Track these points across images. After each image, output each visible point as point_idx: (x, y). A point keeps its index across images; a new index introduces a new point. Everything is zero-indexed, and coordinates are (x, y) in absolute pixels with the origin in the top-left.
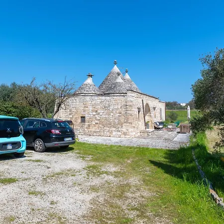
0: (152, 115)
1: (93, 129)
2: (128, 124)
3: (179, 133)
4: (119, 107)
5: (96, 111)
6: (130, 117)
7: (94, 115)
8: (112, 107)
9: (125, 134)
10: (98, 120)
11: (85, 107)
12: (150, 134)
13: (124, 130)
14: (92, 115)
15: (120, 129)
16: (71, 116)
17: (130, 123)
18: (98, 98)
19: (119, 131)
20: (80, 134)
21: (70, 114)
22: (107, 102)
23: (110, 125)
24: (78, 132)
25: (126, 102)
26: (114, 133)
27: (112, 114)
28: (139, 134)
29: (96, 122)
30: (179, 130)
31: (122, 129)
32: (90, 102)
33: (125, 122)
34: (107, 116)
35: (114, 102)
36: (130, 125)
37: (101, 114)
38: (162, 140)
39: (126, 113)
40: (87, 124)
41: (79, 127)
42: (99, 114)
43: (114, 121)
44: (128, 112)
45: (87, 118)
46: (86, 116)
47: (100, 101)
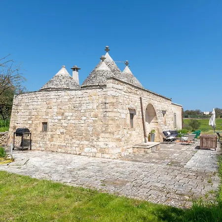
0: (159, 121)
1: (57, 142)
2: (107, 135)
3: (198, 148)
4: (95, 107)
5: (63, 114)
6: (110, 122)
7: (60, 120)
8: (84, 108)
9: (102, 151)
10: (65, 127)
11: (48, 108)
12: (149, 151)
13: (101, 144)
14: (56, 121)
15: (95, 143)
16: (30, 122)
17: (110, 133)
18: (66, 94)
19: (94, 147)
20: (41, 149)
21: (29, 119)
22: (78, 99)
23: (81, 136)
24: (38, 146)
25: (105, 98)
26: (86, 150)
27: (84, 118)
28: (131, 150)
29: (62, 130)
30: (198, 143)
31: (98, 143)
32: (55, 100)
33: (103, 132)
34: (77, 122)
35: (87, 98)
36: (111, 136)
37: (69, 118)
38: (164, 165)
39: (104, 116)
40: (49, 133)
41: (39, 139)
42: (65, 118)
43: (87, 130)
44: (108, 114)
45: (50, 125)
46: (49, 121)
47: (68, 97)
